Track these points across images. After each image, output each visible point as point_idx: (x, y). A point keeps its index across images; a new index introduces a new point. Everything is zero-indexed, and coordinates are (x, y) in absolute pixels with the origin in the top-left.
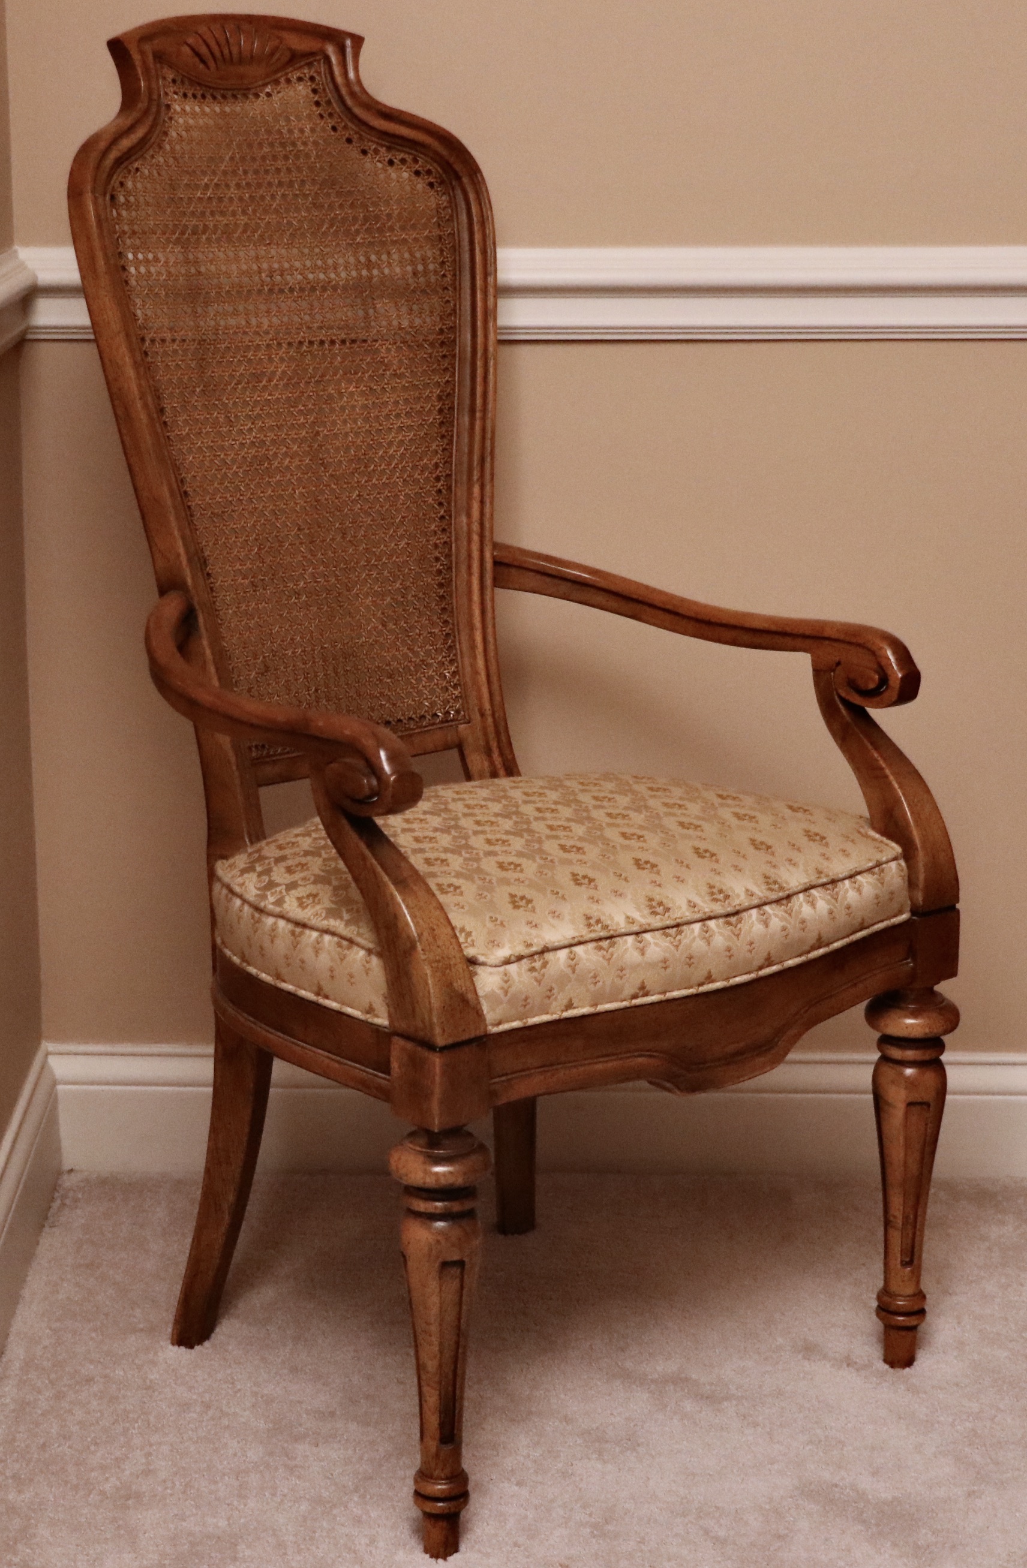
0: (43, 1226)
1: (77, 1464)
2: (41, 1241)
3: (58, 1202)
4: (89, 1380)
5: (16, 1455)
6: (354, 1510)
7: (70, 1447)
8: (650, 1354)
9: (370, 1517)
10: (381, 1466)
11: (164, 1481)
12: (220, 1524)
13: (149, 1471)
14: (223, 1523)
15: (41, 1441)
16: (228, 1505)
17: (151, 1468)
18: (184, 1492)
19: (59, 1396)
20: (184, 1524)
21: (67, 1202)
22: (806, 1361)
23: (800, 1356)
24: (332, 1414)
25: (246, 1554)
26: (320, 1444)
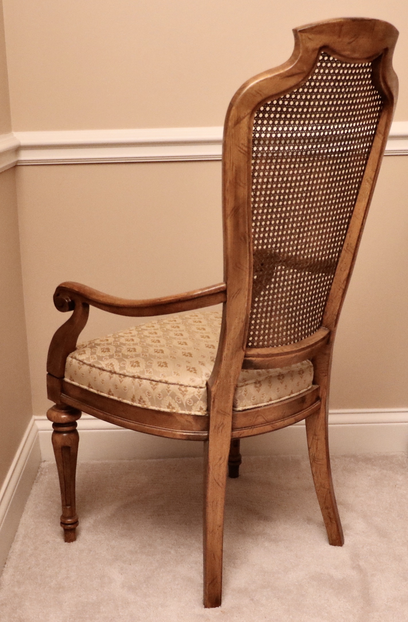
0: (33, 482)
1: (41, 575)
2: (33, 488)
3: (39, 473)
4: (48, 542)
5: (18, 573)
6: (144, 590)
7: (39, 568)
8: (252, 524)
9: (150, 593)
10: (154, 572)
11: (73, 581)
12: (94, 598)
13: (68, 577)
14: (95, 598)
15: (28, 566)
16: (97, 590)
17: (69, 576)
18: (81, 586)
19: (36, 549)
20: (80, 598)
21: (43, 473)
22: (308, 525)
23: (306, 523)
24: (136, 552)
25: (103, 610)
26: (132, 564)
